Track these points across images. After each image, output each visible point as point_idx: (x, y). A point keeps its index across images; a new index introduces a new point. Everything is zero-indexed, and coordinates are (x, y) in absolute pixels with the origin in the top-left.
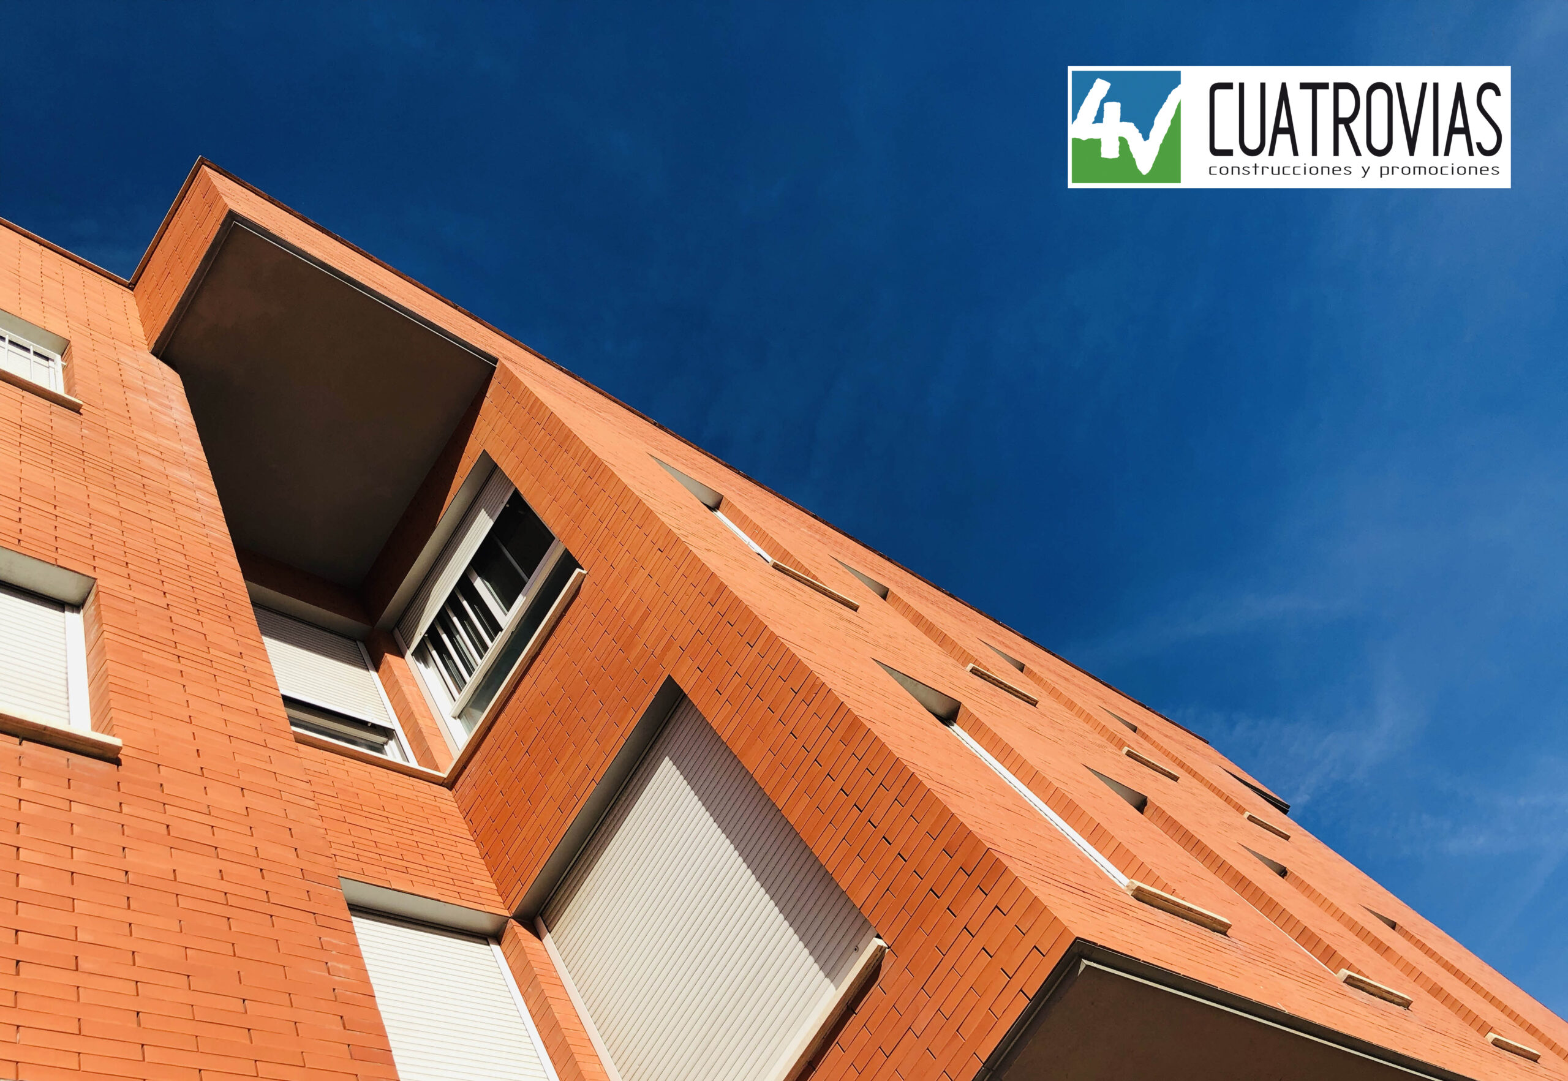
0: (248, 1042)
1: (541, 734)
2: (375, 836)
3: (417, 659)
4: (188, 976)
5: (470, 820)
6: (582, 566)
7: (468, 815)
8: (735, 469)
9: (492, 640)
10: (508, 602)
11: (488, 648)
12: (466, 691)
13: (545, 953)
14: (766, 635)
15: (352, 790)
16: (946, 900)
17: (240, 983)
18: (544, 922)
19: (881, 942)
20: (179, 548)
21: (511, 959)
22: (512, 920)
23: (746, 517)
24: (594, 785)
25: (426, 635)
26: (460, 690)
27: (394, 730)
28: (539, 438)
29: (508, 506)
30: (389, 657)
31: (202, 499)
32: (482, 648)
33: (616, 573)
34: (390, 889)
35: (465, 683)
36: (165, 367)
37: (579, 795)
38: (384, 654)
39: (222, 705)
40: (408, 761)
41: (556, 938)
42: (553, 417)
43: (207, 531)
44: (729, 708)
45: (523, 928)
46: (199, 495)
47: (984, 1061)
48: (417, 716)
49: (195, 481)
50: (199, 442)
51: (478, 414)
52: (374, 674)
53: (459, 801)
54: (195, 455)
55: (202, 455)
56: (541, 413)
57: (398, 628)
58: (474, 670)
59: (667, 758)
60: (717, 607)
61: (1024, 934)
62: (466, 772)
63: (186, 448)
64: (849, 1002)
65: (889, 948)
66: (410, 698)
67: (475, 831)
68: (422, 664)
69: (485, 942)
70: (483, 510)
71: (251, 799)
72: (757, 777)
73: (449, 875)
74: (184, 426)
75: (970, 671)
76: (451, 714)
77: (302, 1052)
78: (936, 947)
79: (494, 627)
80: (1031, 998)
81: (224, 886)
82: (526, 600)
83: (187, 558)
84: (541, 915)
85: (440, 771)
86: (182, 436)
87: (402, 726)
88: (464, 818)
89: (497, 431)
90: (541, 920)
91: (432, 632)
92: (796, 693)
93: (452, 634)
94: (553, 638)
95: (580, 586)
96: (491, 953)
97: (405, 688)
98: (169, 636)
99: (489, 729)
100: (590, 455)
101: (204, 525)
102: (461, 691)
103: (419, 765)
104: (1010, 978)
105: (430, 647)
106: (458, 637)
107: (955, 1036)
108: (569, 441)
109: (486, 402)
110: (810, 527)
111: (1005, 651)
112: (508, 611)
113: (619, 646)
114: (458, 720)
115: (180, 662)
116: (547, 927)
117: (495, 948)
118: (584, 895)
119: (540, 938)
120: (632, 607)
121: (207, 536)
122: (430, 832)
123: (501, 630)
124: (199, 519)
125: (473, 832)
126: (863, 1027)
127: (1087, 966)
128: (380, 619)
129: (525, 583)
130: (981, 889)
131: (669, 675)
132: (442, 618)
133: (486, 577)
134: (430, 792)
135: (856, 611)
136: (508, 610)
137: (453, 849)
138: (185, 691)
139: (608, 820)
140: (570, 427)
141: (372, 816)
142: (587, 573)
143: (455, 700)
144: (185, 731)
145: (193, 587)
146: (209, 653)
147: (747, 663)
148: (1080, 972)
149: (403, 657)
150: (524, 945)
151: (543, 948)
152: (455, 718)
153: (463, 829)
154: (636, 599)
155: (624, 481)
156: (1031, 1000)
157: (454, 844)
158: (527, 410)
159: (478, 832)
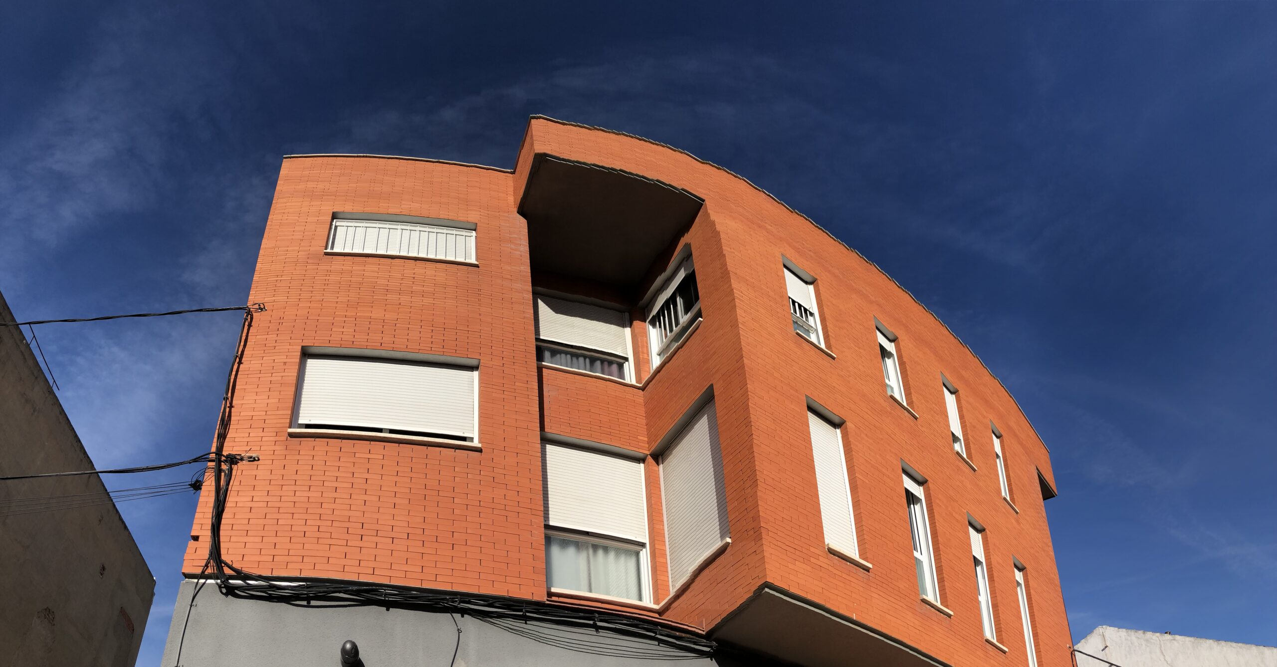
3: (651, 324)
5: (647, 407)
6: (703, 317)
7: (646, 404)
9: (676, 326)
11: (673, 329)
12: (663, 345)
19: (729, 541)
21: (646, 471)
22: (649, 456)
24: (681, 415)
25: (656, 313)
26: (661, 343)
27: (628, 358)
29: (690, 272)
35: (663, 341)
36: (521, 217)
37: (677, 416)
41: (664, 466)
44: (725, 411)
45: (653, 459)
48: (641, 351)
52: (628, 329)
53: (644, 399)
59: (706, 416)
62: (653, 382)
66: (641, 343)
68: (652, 327)
69: (637, 463)
70: (683, 268)
73: (628, 434)
76: (656, 353)
79: (678, 322)
85: (640, 383)
87: (633, 356)
89: (697, 236)
90: (660, 458)
91: (659, 313)
93: (664, 319)
95: (700, 325)
96: (639, 467)
97: (640, 337)
99: (665, 364)
105: (656, 321)
112: (684, 317)
116: (662, 461)
117: (641, 465)
119: (658, 465)
120: (711, 346)
122: (626, 413)
123: (680, 325)
125: (646, 412)
129: (689, 309)
131: (713, 382)
132: (663, 309)
134: (632, 394)
135: (834, 359)
137: (634, 421)
142: (703, 322)
143: (658, 347)
149: (645, 322)
150: (652, 466)
151: (658, 470)
152: (658, 355)
153: (643, 410)
154: (714, 343)
157: (636, 418)
158: (711, 231)
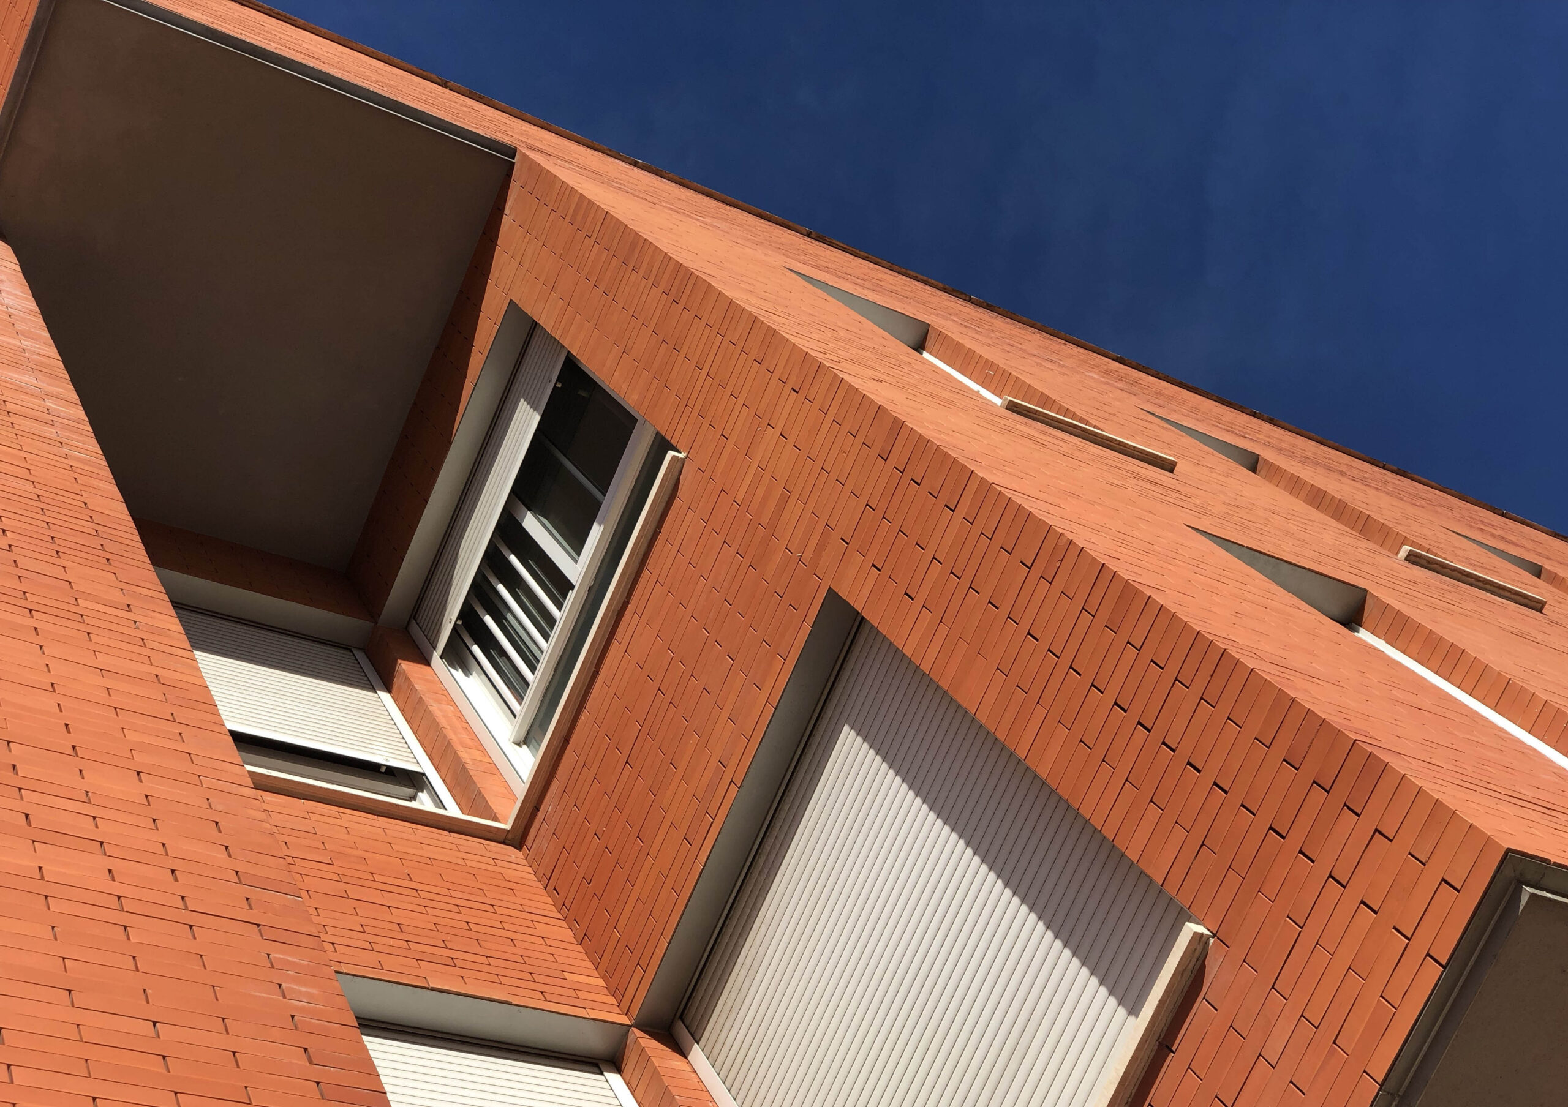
0: (164, 1071)
1: (646, 729)
2: (397, 916)
3: (451, 664)
4: (70, 991)
5: (555, 889)
6: (678, 447)
7: (549, 881)
8: (962, 293)
9: (559, 606)
10: (576, 541)
11: (555, 621)
12: (529, 699)
13: (693, 1075)
14: (973, 486)
15: (355, 852)
16: (1296, 839)
17: (148, 1002)
18: (687, 1028)
19: (1200, 929)
20: (24, 473)
21: (640, 1091)
22: (636, 1030)
23: (970, 353)
25: (460, 622)
26: (520, 698)
27: (424, 774)
28: (592, 258)
29: (559, 385)
30: (405, 666)
31: (55, 409)
32: (545, 623)
33: (730, 445)
34: (427, 988)
35: (528, 685)
37: (713, 810)
38: (396, 662)
39: (101, 670)
40: (445, 809)
41: (708, 1049)
42: (609, 220)
43: (64, 450)
44: (929, 617)
45: (654, 1041)
46: (50, 404)
47: (1380, 1081)
48: (458, 747)
49: (44, 386)
50: (47, 334)
51: (496, 245)
52: (385, 696)
53: (535, 865)
54: (42, 352)
55: (53, 352)
56: (590, 219)
57: (416, 621)
58: (538, 661)
59: (846, 728)
60: (893, 460)
61: (1424, 864)
62: (540, 816)
63: (26, 343)
64: (1162, 1037)
65: (1214, 935)
66: (443, 722)
67: (564, 905)
68: (460, 670)
69: (597, 1070)
70: (522, 400)
71: (150, 785)
72: (982, 718)
73: (522, 967)
74: (21, 314)
75: (1406, 559)
76: (512, 741)
77: (246, 1087)
78: (1288, 917)
79: (559, 585)
80: (1444, 963)
81: (116, 888)
82: (604, 529)
83: (36, 486)
84: (681, 1018)
85: (499, 822)
86: (18, 326)
87: (437, 768)
88: (545, 888)
89: (526, 265)
90: (683, 1025)
91: (468, 616)
92: (1030, 568)
93: (500, 613)
94: (646, 573)
95: (678, 480)
96: (606, 1085)
97: (434, 708)
98: (14, 583)
99: (566, 741)
100: (671, 266)
101: (61, 443)
102: (523, 699)
103: (463, 813)
104: (1409, 939)
105: (468, 640)
106: (509, 616)
107: (1331, 1052)
108: (637, 251)
109: (506, 221)
110: (1107, 373)
111: (1501, 546)
112: (579, 556)
113: (747, 561)
114: (525, 747)
115: (33, 617)
116: (692, 1036)
117: (614, 1078)
118: (743, 973)
119: (684, 1054)
120: (761, 491)
121: (66, 456)
122: (489, 908)
123: (572, 587)
124: (54, 436)
125: (561, 906)
126: (1187, 1070)
127: (1532, 895)
128: (385, 608)
129: (599, 505)
130: (1349, 808)
131: (830, 588)
132: (481, 591)
133: (541, 511)
134: (484, 853)
135: (1172, 472)
136: (579, 554)
138: (44, 653)
139: (766, 846)
140: (636, 229)
141: (391, 888)
142: (687, 457)
143: (515, 716)
144: (48, 702)
145: (47, 523)
146: (78, 605)
147: (949, 539)
148: (1521, 910)
149: (427, 663)
150: (657, 1064)
151: (689, 1069)
152: (519, 745)
153: (545, 903)
154: (767, 478)
155: (727, 293)
156: (1444, 967)
157: (531, 925)
158: (568, 219)
159: (568, 905)
